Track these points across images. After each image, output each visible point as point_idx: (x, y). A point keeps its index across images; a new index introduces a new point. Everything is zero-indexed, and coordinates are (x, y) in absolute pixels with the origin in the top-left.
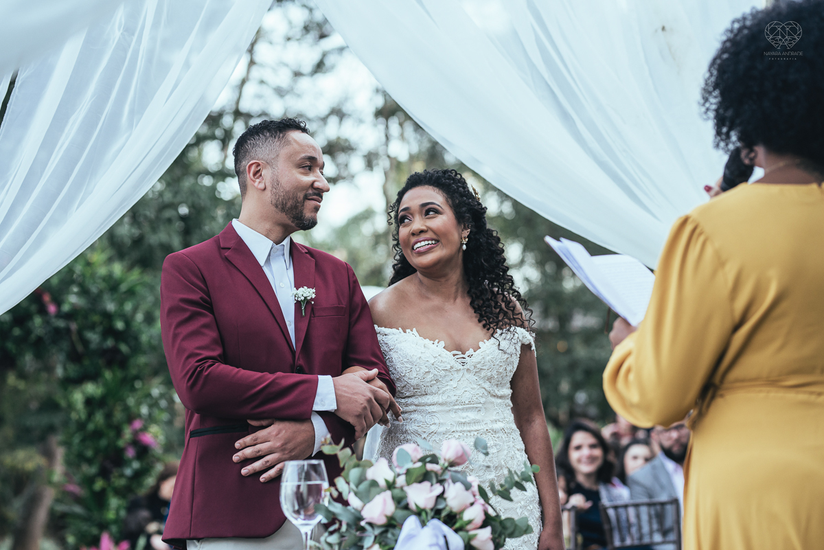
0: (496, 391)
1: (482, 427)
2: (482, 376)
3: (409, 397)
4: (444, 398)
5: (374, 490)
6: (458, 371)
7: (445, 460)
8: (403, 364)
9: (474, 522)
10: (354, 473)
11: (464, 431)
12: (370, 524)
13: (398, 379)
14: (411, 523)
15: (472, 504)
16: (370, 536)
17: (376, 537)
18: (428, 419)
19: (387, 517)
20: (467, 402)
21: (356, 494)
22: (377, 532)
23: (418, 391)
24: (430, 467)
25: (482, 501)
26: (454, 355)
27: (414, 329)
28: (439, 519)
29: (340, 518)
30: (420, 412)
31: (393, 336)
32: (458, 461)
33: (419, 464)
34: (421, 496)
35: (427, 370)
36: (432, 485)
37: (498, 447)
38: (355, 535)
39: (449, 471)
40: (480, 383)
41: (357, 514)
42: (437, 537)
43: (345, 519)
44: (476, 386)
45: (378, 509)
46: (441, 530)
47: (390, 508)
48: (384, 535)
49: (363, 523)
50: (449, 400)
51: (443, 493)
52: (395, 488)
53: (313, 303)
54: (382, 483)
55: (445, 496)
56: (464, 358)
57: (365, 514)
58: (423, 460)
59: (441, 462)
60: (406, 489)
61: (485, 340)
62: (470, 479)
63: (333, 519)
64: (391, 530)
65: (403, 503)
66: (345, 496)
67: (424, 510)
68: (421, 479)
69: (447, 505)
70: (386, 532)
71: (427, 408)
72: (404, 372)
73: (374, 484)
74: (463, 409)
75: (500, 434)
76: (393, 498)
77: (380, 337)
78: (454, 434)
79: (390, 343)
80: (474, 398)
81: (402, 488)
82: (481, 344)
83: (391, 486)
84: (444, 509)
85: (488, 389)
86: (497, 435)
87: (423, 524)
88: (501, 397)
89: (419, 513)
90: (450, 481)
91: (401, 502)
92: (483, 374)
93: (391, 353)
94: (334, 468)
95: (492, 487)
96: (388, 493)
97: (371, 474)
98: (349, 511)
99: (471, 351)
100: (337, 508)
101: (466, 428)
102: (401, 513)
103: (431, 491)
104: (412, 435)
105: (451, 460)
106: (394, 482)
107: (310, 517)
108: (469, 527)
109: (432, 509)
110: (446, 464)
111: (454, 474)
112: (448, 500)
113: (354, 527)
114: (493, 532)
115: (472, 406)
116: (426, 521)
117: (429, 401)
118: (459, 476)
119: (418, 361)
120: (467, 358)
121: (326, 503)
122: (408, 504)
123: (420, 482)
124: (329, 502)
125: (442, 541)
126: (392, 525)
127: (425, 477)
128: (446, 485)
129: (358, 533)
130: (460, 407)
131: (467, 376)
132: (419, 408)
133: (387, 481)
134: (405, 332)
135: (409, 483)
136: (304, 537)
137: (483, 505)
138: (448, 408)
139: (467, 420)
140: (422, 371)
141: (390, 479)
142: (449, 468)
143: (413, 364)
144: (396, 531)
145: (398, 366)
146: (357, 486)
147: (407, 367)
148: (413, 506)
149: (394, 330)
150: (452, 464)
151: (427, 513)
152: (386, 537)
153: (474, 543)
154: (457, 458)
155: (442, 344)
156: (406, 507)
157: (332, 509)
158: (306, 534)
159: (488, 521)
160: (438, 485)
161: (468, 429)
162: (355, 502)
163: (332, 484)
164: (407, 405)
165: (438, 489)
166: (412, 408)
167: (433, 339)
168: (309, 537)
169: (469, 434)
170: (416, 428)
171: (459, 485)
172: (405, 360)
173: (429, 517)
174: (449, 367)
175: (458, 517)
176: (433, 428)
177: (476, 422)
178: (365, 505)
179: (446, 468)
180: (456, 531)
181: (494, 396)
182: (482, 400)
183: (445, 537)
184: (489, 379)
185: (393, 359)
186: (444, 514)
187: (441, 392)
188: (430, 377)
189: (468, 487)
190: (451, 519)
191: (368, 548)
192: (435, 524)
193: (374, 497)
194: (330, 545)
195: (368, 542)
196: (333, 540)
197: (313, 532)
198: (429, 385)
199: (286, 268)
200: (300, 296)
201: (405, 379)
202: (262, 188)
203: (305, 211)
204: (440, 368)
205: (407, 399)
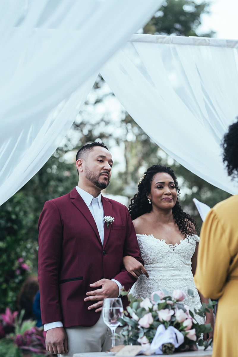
0: (187, 262)
1: (181, 277)
2: (181, 255)
3: (149, 264)
4: (165, 264)
5: (144, 312)
6: (171, 253)
7: (175, 299)
9: (188, 327)
10: (135, 304)
11: (174, 279)
12: (142, 327)
13: (145, 256)
14: (161, 328)
15: (187, 319)
16: (142, 332)
17: (145, 333)
18: (158, 274)
19: (150, 324)
20: (175, 266)
21: (136, 314)
22: (145, 331)
23: (155, 261)
24: (168, 302)
25: (190, 317)
26: (170, 246)
27: (152, 235)
28: (172, 326)
29: (128, 324)
30: (155, 270)
31: (143, 237)
32: (181, 299)
33: (164, 301)
34: (164, 315)
35: (159, 252)
36: (169, 310)
37: (188, 286)
39: (176, 304)
40: (180, 258)
41: (136, 323)
42: (172, 334)
43: (130, 324)
44: (178, 260)
45: (146, 321)
46: (174, 331)
47: (151, 320)
49: (139, 327)
50: (167, 265)
51: (175, 314)
52: (153, 311)
53: (112, 223)
54: (147, 309)
55: (176, 315)
56: (174, 247)
57: (140, 323)
58: (165, 299)
59: (173, 299)
60: (158, 312)
61: (183, 240)
62: (185, 307)
63: (125, 324)
64: (152, 330)
65: (156, 319)
66: (131, 314)
67: (166, 321)
68: (164, 307)
69: (176, 320)
70: (149, 331)
71: (158, 269)
72: (148, 253)
73: (144, 309)
74: (173, 270)
75: (189, 281)
76: (152, 316)
77: (137, 238)
78: (170, 280)
79: (142, 240)
80: (178, 265)
81: (156, 311)
82: (181, 241)
83: (151, 310)
85: (183, 261)
86: (187, 281)
87: (166, 328)
88: (188, 265)
89: (164, 323)
90: (177, 309)
91: (156, 318)
92: (181, 254)
93: (142, 245)
94: (126, 302)
95: (195, 311)
96: (150, 314)
97: (142, 305)
98: (132, 321)
99: (177, 244)
100: (127, 319)
101: (175, 278)
102: (156, 323)
103: (169, 313)
104: (151, 281)
105: (178, 299)
106: (152, 309)
107: (115, 323)
108: (185, 329)
109: (169, 321)
110: (175, 301)
111: (178, 305)
112: (177, 317)
113: (134, 328)
114: (196, 331)
115: (177, 268)
116: (167, 327)
117: (159, 266)
118: (181, 306)
119: (155, 248)
120: (175, 247)
121: (122, 317)
122: (159, 318)
123: (164, 309)
124: (124, 317)
125: (174, 336)
126: (152, 328)
127: (166, 307)
128: (176, 310)
129: (136, 331)
130: (172, 269)
131: (175, 255)
132: (154, 269)
133: (149, 308)
134: (148, 236)
135: (159, 309)
137: (191, 319)
138: (167, 269)
139: (175, 274)
140: (156, 252)
141: (151, 307)
142: (177, 303)
143: (152, 249)
144: (154, 331)
145: (146, 250)
146: (136, 310)
147: (149, 251)
148: (161, 320)
149: (143, 235)
150: (178, 301)
151: (167, 323)
152: (149, 333)
153: (188, 336)
155: (165, 241)
156: (158, 320)
157: (125, 320)
158: (113, 330)
159: (194, 326)
160: (172, 310)
161: (176, 278)
162: (135, 317)
163: (125, 309)
164: (148, 267)
165: (172, 312)
166: (151, 269)
167: (160, 239)
168: (114, 332)
169: (176, 280)
170: (153, 278)
171: (181, 311)
172: (149, 248)
173: (168, 325)
174: (167, 251)
175: (181, 324)
176: (161, 278)
177: (179, 275)
178: (140, 319)
179: (175, 303)
180: (180, 331)
181: (186, 264)
182: (181, 266)
183: (176, 334)
184: (184, 257)
185: (143, 247)
186: (175, 323)
187: (164, 262)
188: (159, 255)
189: (185, 311)
190: (178, 326)
191: (141, 338)
192: (171, 329)
193: (144, 316)
194: (124, 336)
195: (141, 335)
196: (125, 333)
197: (116, 329)
198: (159, 258)
199: (99, 208)
200: (108, 220)
201: (148, 256)
202: (81, 170)
203: (99, 180)
204: (164, 251)
205: (148, 265)
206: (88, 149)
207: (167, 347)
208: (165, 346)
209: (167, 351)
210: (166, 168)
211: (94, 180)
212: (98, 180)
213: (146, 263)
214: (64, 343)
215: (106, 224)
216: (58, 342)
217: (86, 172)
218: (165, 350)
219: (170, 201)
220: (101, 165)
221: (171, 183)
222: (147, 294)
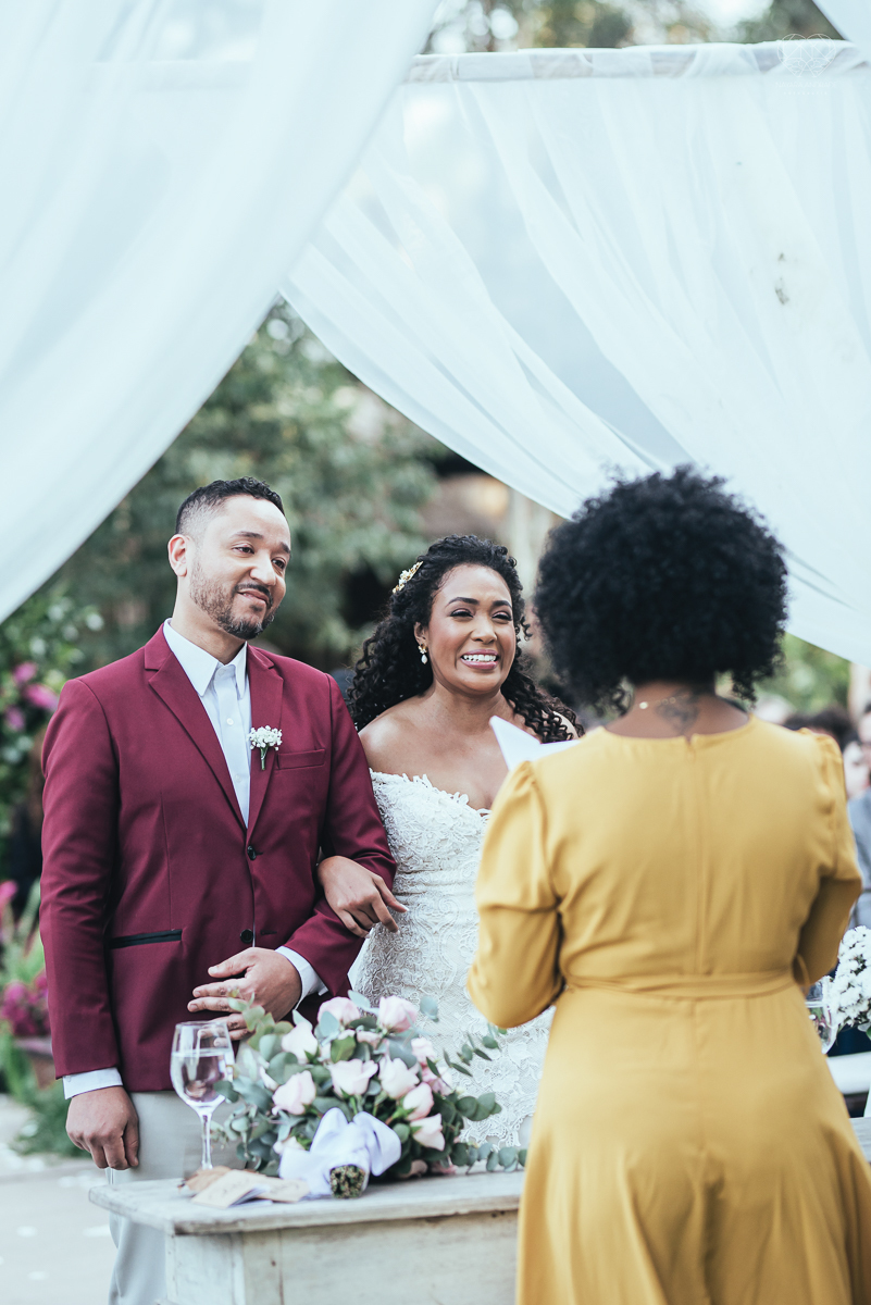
3: (416, 872)
4: (467, 875)
5: (289, 1068)
7: (386, 1024)
8: (408, 827)
9: (418, 1111)
10: (266, 1042)
12: (285, 1112)
13: (401, 847)
14: (332, 1118)
15: (416, 1086)
16: (284, 1126)
17: (292, 1128)
18: (442, 904)
19: (304, 1105)
21: (267, 1071)
22: (294, 1122)
23: (432, 864)
24: (363, 1035)
26: (482, 815)
27: (425, 776)
28: (371, 1110)
29: (247, 1100)
30: (432, 894)
31: (395, 785)
32: (400, 1026)
33: (348, 1034)
34: (350, 1077)
35: (443, 837)
36: (364, 1062)
38: (267, 1123)
39: (388, 1040)
41: (270, 1094)
42: (365, 1136)
43: (253, 1099)
45: (295, 1093)
46: (372, 1127)
47: (310, 1093)
48: (302, 1127)
49: (276, 1109)
51: (378, 1072)
52: (317, 1064)
53: (277, 749)
54: (302, 1057)
55: (381, 1076)
57: (278, 1097)
58: (353, 1026)
59: (380, 1024)
60: (331, 1067)
62: (416, 1048)
64: (311, 1122)
65: (327, 1086)
67: (352, 1096)
68: (350, 1054)
69: (382, 1089)
70: (304, 1123)
71: (441, 888)
72: (410, 839)
73: (291, 1059)
76: (314, 1079)
77: (376, 787)
79: (390, 796)
81: (326, 1065)
83: (313, 1060)
84: (379, 1094)
87: (350, 1120)
89: (346, 1100)
90: (388, 1057)
91: (323, 1085)
93: (391, 810)
96: (309, 1071)
97: (288, 1043)
98: (259, 1089)
100: (243, 1085)
102: (321, 1102)
103: (363, 1071)
104: (419, 927)
105: (391, 1026)
106: (318, 1054)
108: (411, 1117)
109: (363, 1095)
110: (386, 1030)
111: (394, 1044)
112: (383, 1083)
113: (264, 1113)
114: (444, 1122)
116: (354, 1113)
117: (444, 880)
118: (403, 1047)
119: (431, 823)
122: (333, 1087)
123: (350, 1059)
125: (372, 1141)
126: (310, 1115)
127: (356, 1051)
128: (382, 1063)
129: (271, 1120)
132: (430, 888)
133: (307, 1054)
134: (411, 780)
135: (335, 1062)
136: (202, 1121)
137: (432, 1083)
138: (473, 889)
140: (436, 838)
141: (313, 1051)
143: (423, 829)
144: (315, 1123)
145: (403, 829)
146: (270, 1059)
147: (415, 832)
148: (337, 1090)
149: (396, 777)
150: (393, 1030)
151: (356, 1101)
152: (304, 1130)
153: (418, 1137)
154: (399, 1023)
155: (465, 798)
156: (330, 1093)
157: (237, 1088)
158: (205, 1117)
159: (439, 1106)
160: (372, 1062)
162: (265, 1079)
164: (414, 884)
165: (371, 1068)
166: (420, 888)
167: (451, 791)
170: (425, 917)
171: (399, 1062)
172: (412, 822)
173: (360, 1108)
174: (474, 832)
175: (397, 1103)
178: (278, 1086)
179: (385, 1036)
180: (391, 1126)
183: (376, 1136)
185: (395, 818)
186: (378, 1101)
187: (463, 866)
189: (410, 1062)
190: (387, 1110)
191: (283, 1141)
192: (365, 1119)
193: (289, 1078)
194: (238, 1133)
195: (283, 1132)
196: (240, 1125)
197: (213, 1113)
198: (446, 856)
199: (239, 697)
200: (260, 740)
201: (411, 847)
202: (183, 572)
203: (233, 611)
204: (462, 834)
205: (413, 876)
206: (209, 504)
207: (342, 1178)
208: (338, 1175)
209: (345, 1187)
210: (490, 552)
211: (218, 608)
212: (229, 611)
213: (405, 869)
214: (124, 1137)
215: (256, 752)
216: (105, 1132)
217: (193, 582)
218: (339, 1185)
219: (487, 670)
220: (244, 564)
221: (499, 604)
222: (402, 971)
